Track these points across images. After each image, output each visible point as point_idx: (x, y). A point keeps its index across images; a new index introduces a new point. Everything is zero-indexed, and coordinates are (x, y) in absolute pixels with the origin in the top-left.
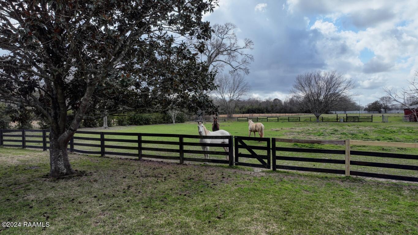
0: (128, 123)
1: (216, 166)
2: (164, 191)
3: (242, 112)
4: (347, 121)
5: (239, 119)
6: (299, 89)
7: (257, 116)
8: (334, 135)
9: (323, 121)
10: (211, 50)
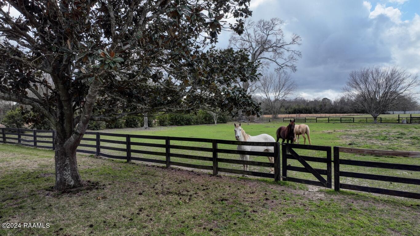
0: (169, 123)
1: (258, 180)
2: (184, 219)
3: (288, 112)
4: (411, 123)
5: (285, 119)
6: (353, 87)
7: (305, 117)
8: (401, 139)
9: (381, 122)
10: (256, 48)
